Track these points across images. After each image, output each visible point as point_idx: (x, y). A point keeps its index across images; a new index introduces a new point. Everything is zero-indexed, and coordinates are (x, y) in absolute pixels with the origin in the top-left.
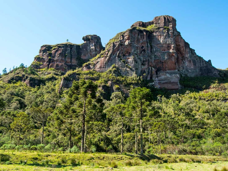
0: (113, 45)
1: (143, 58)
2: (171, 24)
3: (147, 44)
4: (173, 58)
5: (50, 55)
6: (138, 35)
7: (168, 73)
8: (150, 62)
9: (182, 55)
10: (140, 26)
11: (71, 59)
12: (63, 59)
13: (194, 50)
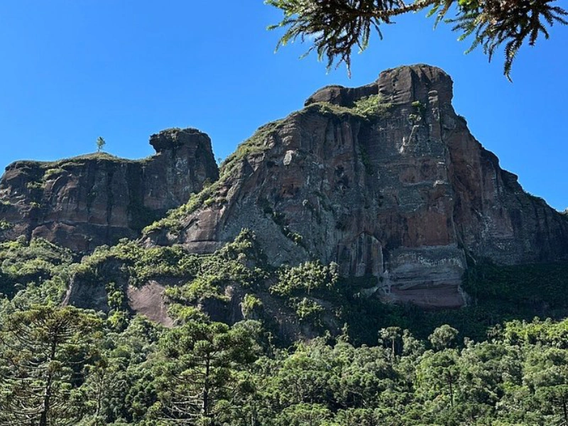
0: (244, 167)
1: (339, 206)
2: (433, 95)
3: (356, 161)
4: (441, 203)
5: (37, 194)
6: (327, 131)
7: (423, 254)
8: (364, 219)
9: (473, 193)
10: (333, 101)
11: (109, 209)
12: (83, 208)
13: (516, 177)
